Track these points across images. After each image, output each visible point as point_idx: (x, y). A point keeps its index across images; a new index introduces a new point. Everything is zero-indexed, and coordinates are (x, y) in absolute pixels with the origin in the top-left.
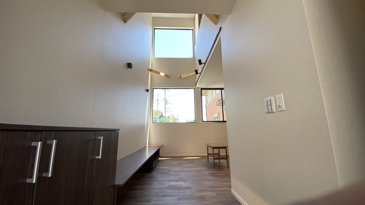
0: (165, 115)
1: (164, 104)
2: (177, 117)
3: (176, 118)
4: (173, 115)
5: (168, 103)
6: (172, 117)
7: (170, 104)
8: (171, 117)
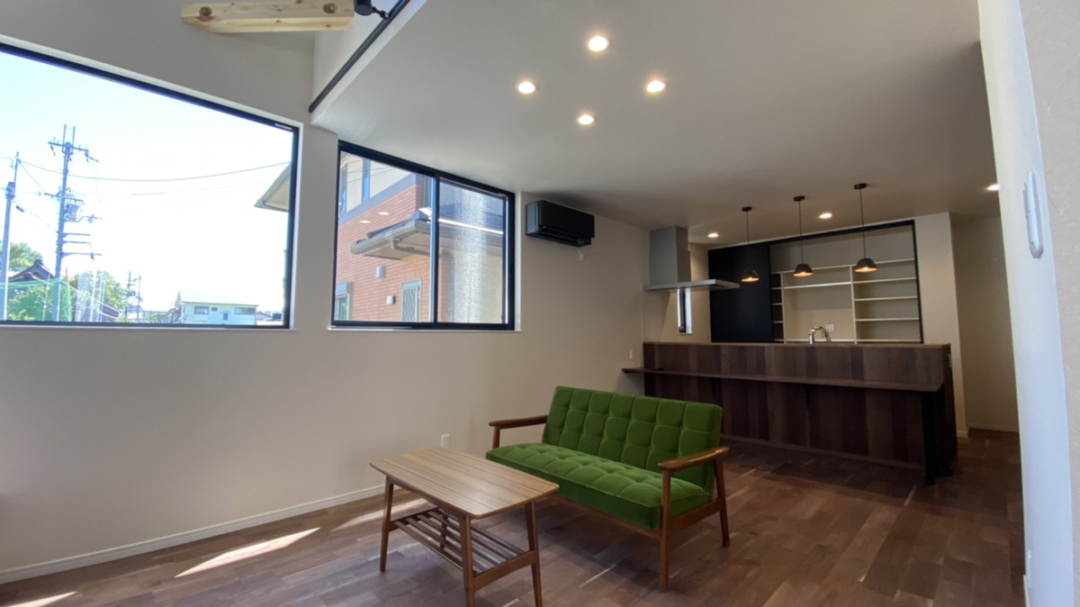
0: (58, 269)
1: (57, 217)
2: (129, 285)
3: (124, 286)
4: (106, 274)
5: (79, 214)
6: (98, 282)
7: (91, 219)
8: (95, 280)
